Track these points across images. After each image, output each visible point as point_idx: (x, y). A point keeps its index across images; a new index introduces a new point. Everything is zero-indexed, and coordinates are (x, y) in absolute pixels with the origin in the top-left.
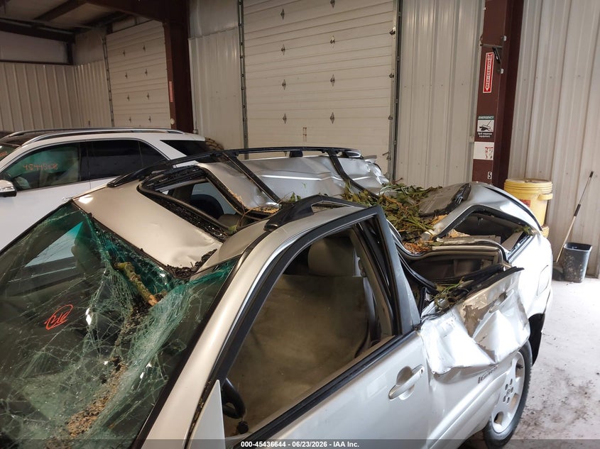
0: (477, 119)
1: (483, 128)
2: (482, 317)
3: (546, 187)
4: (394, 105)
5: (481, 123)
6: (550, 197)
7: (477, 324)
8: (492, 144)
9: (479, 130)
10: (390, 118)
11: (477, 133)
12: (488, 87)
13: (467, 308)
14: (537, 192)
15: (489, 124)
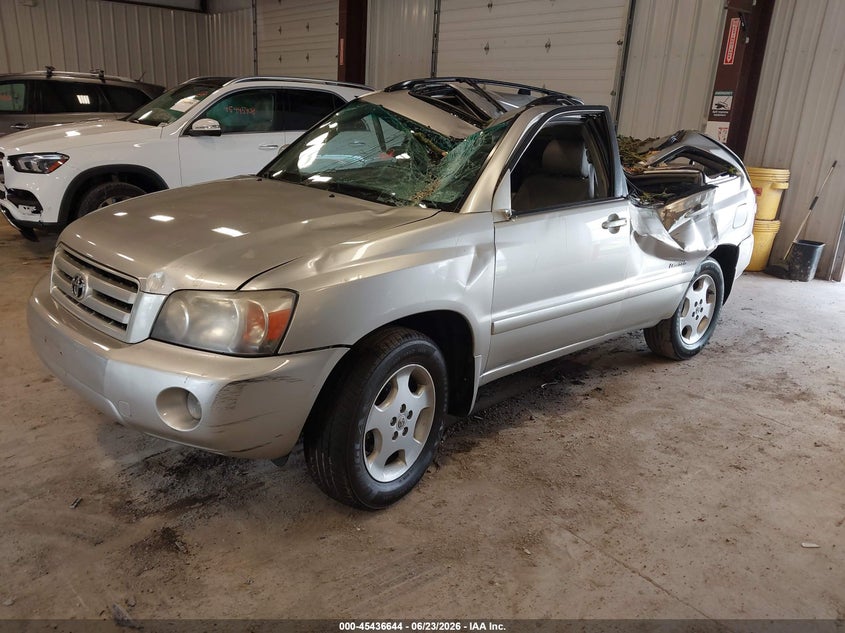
0: (714, 95)
1: (719, 106)
2: (678, 219)
3: (782, 175)
4: (619, 79)
5: (717, 100)
6: (785, 186)
7: (673, 223)
8: (727, 125)
9: (714, 107)
10: (613, 93)
11: (711, 110)
12: (730, 58)
13: (666, 211)
14: (771, 179)
15: (726, 100)
